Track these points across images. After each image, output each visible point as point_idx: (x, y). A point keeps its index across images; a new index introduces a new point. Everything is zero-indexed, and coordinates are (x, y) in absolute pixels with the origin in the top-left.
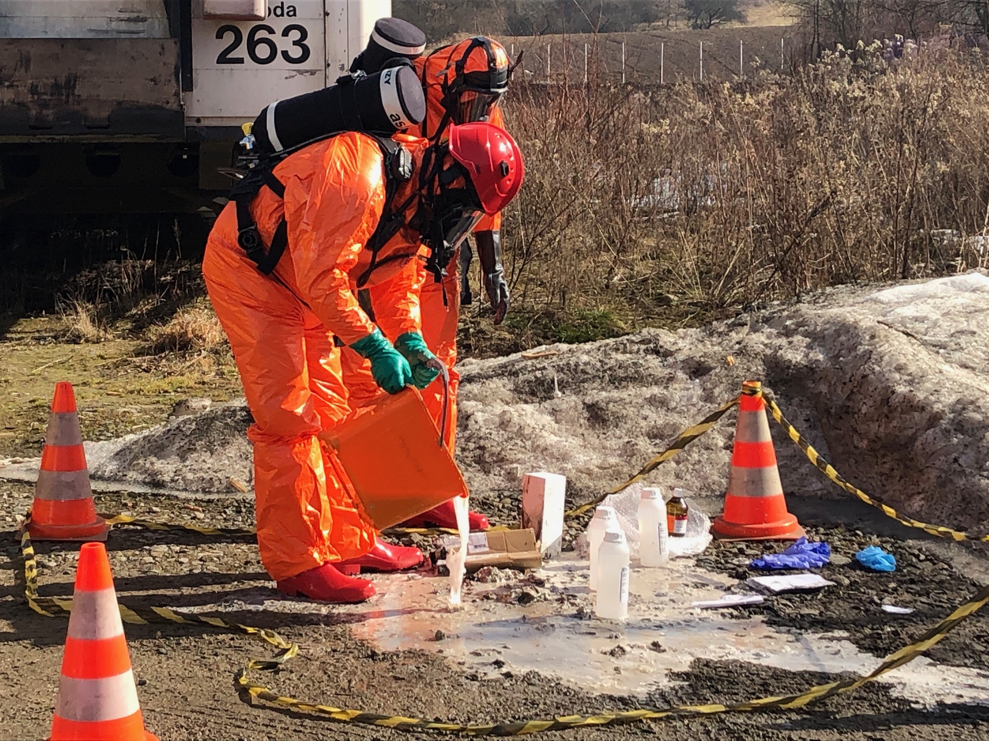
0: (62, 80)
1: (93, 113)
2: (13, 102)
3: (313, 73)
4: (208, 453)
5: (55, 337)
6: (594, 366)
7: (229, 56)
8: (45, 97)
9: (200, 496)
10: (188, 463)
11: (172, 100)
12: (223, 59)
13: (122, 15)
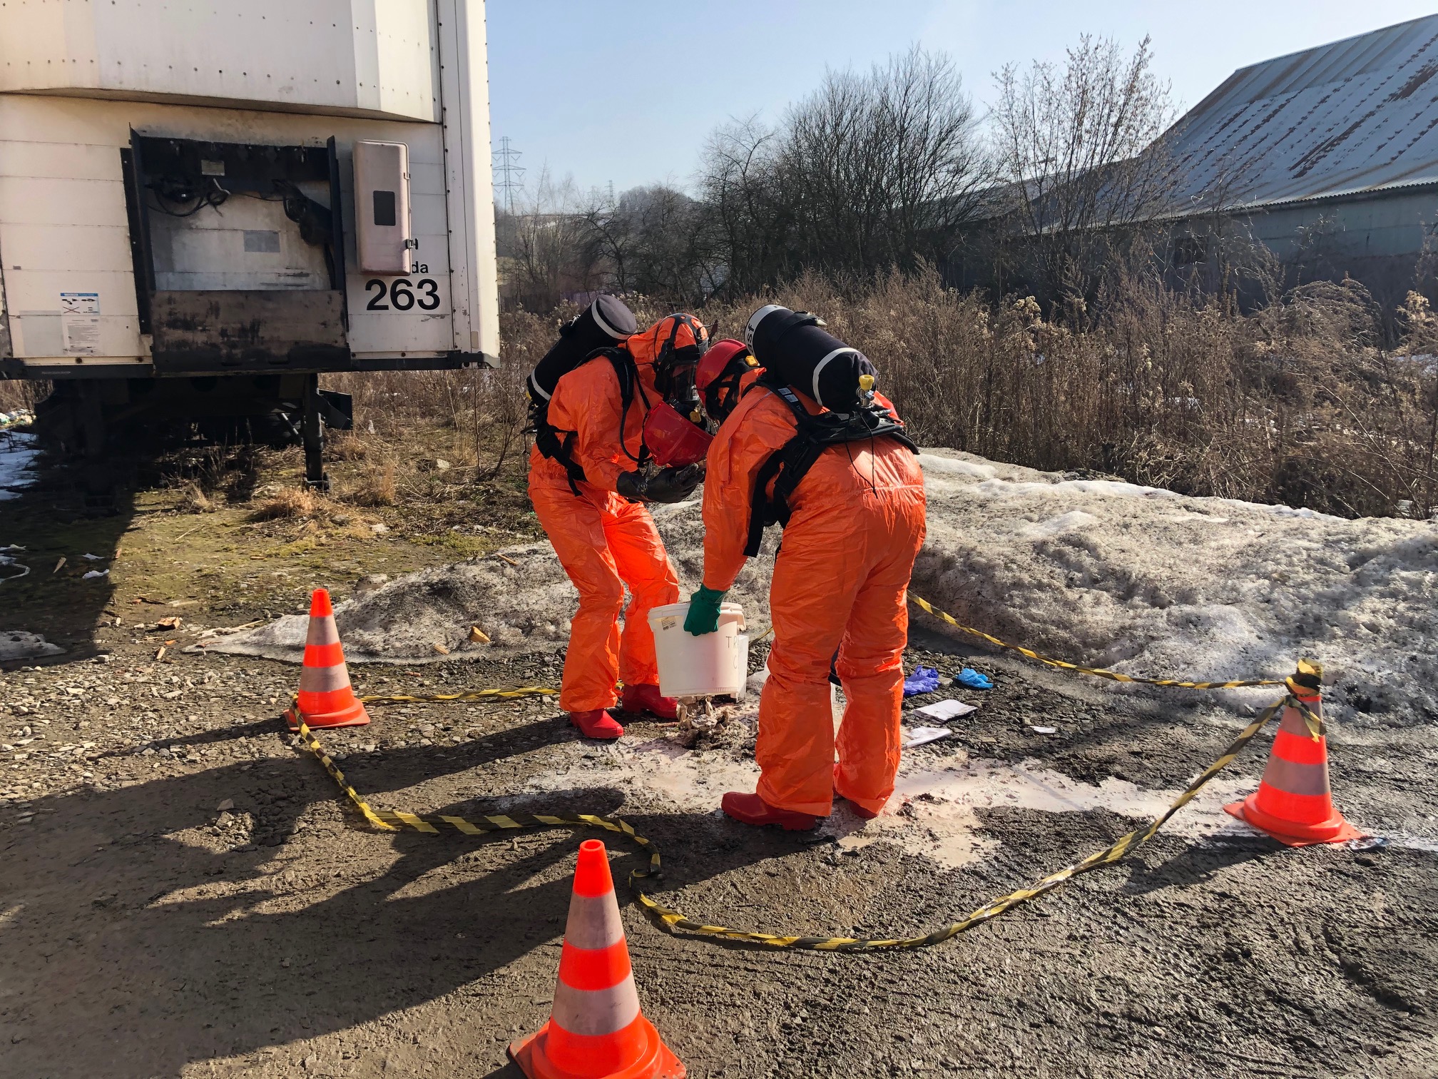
0: (248, 326)
1: (274, 351)
2: (206, 343)
3: (442, 317)
4: (407, 624)
5: (179, 509)
7: (377, 304)
8: (233, 339)
9: (411, 661)
11: (340, 340)
12: (372, 306)
13: (289, 272)
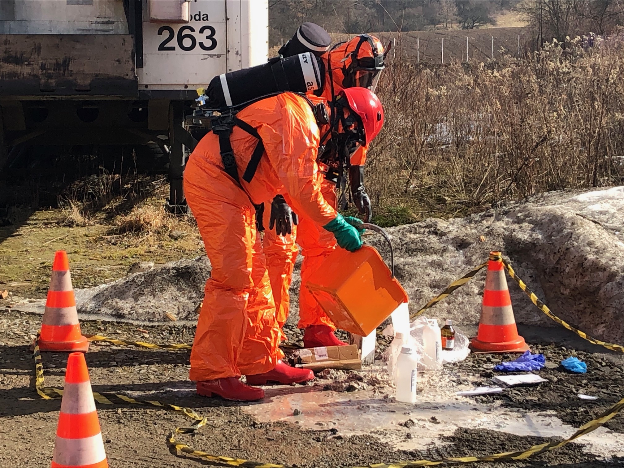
0: (61, 61)
1: (80, 81)
2: (30, 75)
3: (219, 56)
4: (152, 297)
5: (58, 223)
6: (396, 242)
7: (167, 46)
8: (50, 71)
9: (147, 323)
10: (139, 302)
11: (130, 73)
12: (162, 47)
13: (99, 20)
